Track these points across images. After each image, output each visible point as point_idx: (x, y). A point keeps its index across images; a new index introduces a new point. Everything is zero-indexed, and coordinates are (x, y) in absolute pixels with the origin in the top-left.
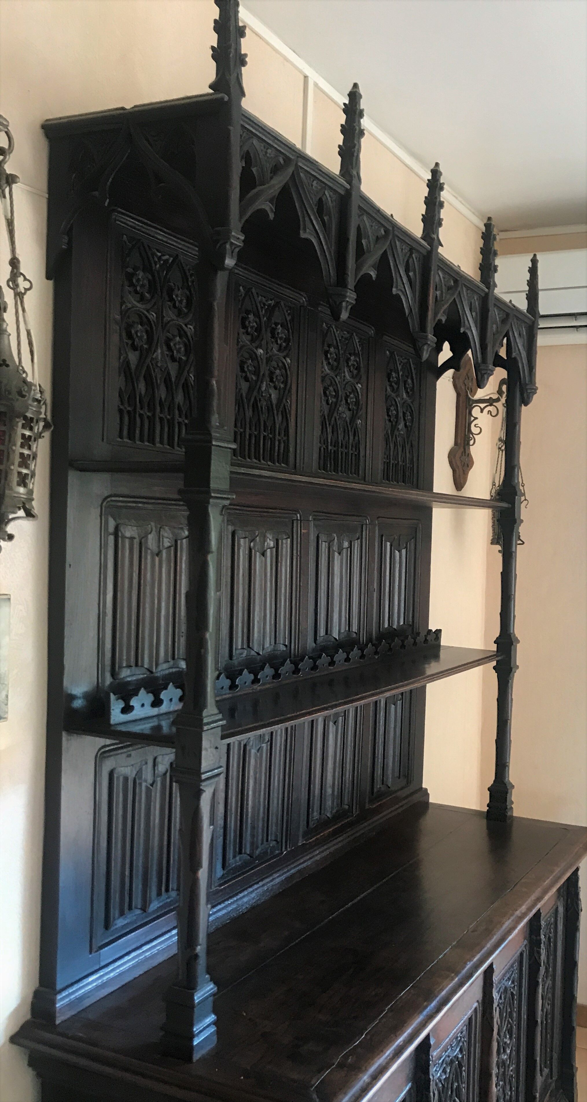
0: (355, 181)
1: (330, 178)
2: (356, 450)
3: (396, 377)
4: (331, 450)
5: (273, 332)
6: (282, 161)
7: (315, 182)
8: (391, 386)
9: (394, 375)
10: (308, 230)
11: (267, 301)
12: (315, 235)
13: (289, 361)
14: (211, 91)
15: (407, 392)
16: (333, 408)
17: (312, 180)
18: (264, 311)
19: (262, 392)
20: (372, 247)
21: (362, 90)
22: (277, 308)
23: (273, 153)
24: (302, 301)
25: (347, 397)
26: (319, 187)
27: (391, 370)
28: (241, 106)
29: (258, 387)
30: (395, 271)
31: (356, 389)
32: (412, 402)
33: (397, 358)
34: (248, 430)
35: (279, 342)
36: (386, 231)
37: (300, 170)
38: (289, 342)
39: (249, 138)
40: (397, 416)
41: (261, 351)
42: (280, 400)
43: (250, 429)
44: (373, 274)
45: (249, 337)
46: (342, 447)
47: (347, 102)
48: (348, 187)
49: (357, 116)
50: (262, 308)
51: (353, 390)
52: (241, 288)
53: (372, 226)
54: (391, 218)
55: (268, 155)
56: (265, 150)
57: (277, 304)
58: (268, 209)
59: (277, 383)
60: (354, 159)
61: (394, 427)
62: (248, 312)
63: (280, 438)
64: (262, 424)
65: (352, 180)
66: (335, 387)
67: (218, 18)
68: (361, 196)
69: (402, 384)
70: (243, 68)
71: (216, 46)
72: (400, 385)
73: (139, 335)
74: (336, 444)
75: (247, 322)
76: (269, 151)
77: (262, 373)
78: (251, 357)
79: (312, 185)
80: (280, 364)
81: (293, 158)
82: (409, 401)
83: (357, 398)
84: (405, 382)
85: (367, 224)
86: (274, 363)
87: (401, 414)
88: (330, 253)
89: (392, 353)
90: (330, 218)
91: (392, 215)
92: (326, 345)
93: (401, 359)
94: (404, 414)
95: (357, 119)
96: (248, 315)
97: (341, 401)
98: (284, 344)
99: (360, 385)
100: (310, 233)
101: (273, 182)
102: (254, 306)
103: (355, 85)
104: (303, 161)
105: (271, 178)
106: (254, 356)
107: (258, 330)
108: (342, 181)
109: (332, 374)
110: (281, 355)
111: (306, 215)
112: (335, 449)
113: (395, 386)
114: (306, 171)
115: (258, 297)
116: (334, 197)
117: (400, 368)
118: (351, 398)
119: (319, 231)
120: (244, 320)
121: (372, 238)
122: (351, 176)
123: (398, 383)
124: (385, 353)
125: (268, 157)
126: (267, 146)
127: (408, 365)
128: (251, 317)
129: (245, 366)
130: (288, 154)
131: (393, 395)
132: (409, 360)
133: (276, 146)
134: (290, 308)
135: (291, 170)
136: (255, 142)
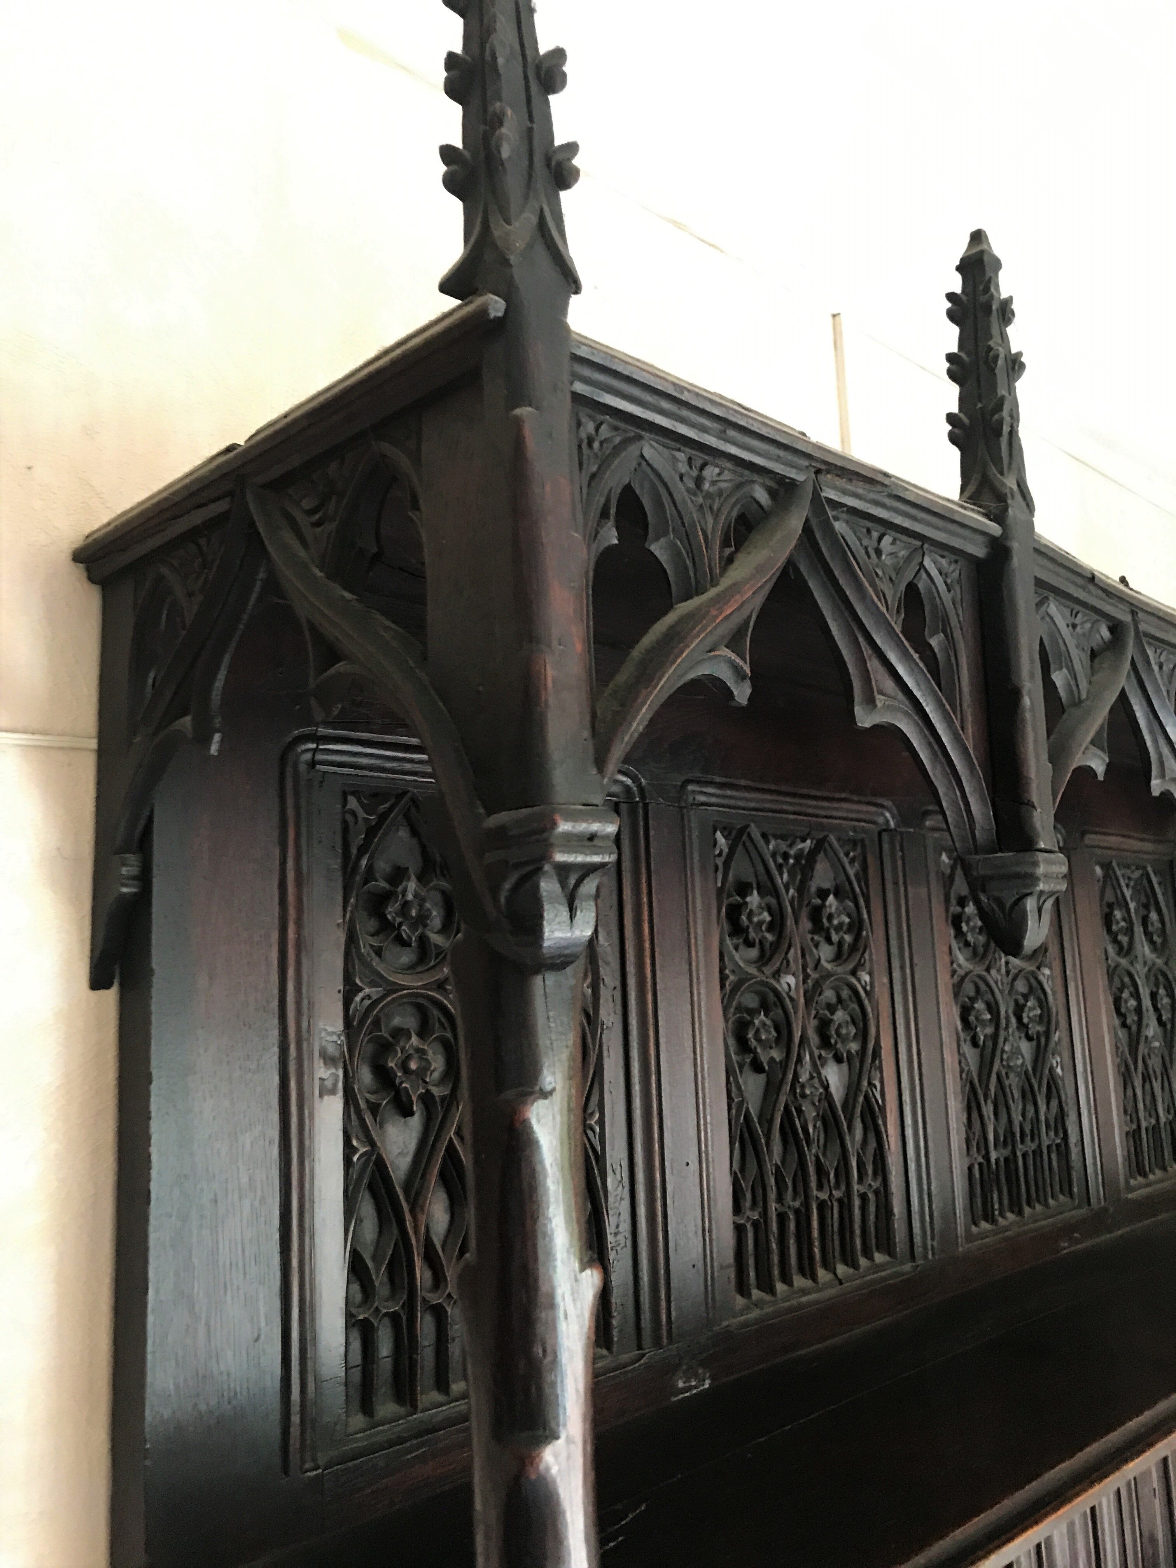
0: (1014, 511)
1: (935, 514)
2: (1056, 1134)
3: (1124, 919)
4: (997, 1160)
5: (816, 914)
6: (762, 495)
7: (887, 540)
8: (1115, 941)
9: (1118, 914)
10: (880, 699)
11: (791, 846)
12: (906, 705)
13: (867, 978)
14: (454, 302)
15: (1152, 942)
16: (988, 1051)
17: (875, 535)
18: (785, 876)
19: (803, 1087)
20: (1084, 685)
21: (998, 246)
22: (822, 854)
23: (727, 475)
24: (881, 820)
25: (1019, 1010)
26: (903, 553)
27: (1110, 906)
28: (566, 328)
29: (790, 1076)
30: (1152, 732)
31: (1040, 983)
32: (1166, 963)
33: (1119, 873)
34: (773, 1206)
35: (835, 938)
36: (1116, 628)
37: (830, 513)
38: (860, 929)
39: (626, 442)
40: (1139, 1010)
41: (791, 980)
42: (853, 1088)
43: (780, 1199)
44: (1098, 764)
45: (754, 953)
46: (1022, 1142)
47: (958, 289)
48: (995, 529)
49: (994, 319)
50: (780, 867)
51: (1031, 989)
52: (718, 835)
53: (1074, 626)
54: (1121, 587)
55: (706, 486)
56: (695, 473)
57: (820, 845)
58: (725, 674)
59: (839, 1046)
60: (1004, 440)
61: (1135, 1040)
62: (743, 889)
63: (862, 1190)
64: (812, 1170)
65: (1006, 508)
66: (989, 996)
67: (458, 49)
68: (1036, 550)
69: (1138, 930)
70: (563, 195)
71: (459, 144)
72: (1136, 935)
73: (413, 1066)
74: (1008, 1139)
75: (744, 918)
76: (711, 472)
77: (797, 1035)
78: (765, 1006)
79: (879, 552)
80: (845, 993)
81: (800, 477)
82: (1159, 962)
83: (1043, 1003)
84: (1145, 921)
85: (1061, 623)
86: (829, 995)
87: (1147, 1003)
88: (964, 750)
89: (1107, 867)
90: (950, 639)
91: (1123, 580)
92: (953, 901)
93: (1128, 872)
94: (1154, 996)
95: (995, 330)
96: (744, 897)
97: (1007, 1027)
98: (848, 938)
99: (1047, 971)
100: (888, 708)
101: (736, 573)
102: (761, 868)
103: (977, 237)
104: (841, 483)
105: (730, 560)
106: (771, 997)
107: (777, 925)
108: (975, 517)
109: (980, 970)
110: (841, 970)
111: (867, 651)
112: (1006, 1152)
113: (1124, 939)
114: (853, 511)
115: (767, 843)
116: (954, 571)
117: (1128, 893)
118: (1031, 1009)
119: (918, 694)
120: (734, 913)
121: (1079, 659)
122: (1001, 498)
123: (1129, 931)
124: (1094, 871)
125: (708, 495)
126: (700, 457)
127: (1145, 882)
128: (754, 899)
129: (750, 1035)
130: (779, 468)
131: (1124, 962)
132: (1144, 868)
133: (733, 450)
134: (854, 843)
135: (795, 522)
136: (651, 450)
